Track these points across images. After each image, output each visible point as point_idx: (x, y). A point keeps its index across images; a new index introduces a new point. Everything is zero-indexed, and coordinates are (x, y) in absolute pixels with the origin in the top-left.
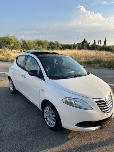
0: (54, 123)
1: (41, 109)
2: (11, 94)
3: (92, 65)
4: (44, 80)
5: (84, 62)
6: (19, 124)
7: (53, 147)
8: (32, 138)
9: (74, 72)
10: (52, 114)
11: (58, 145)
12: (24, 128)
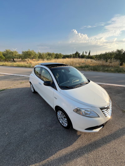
0: (67, 124)
1: (54, 109)
2: (33, 94)
3: (83, 69)
4: (56, 89)
5: (78, 67)
6: (39, 122)
7: (67, 147)
8: (49, 137)
9: (79, 80)
10: (65, 118)
11: (71, 143)
12: (43, 126)
